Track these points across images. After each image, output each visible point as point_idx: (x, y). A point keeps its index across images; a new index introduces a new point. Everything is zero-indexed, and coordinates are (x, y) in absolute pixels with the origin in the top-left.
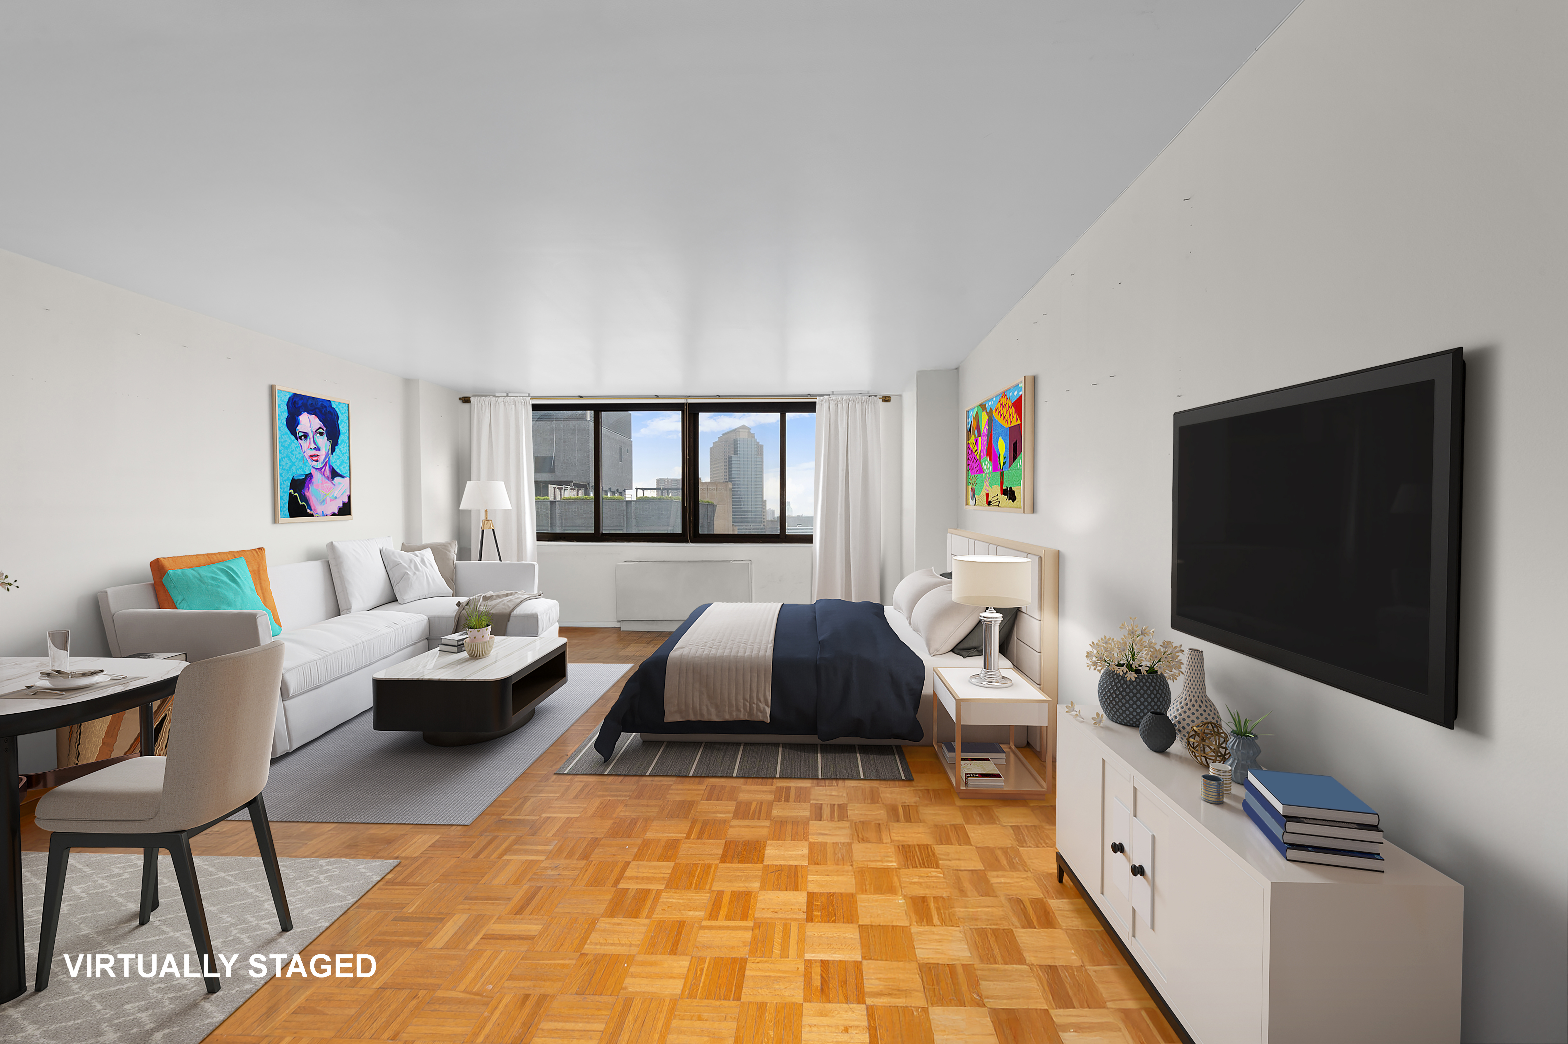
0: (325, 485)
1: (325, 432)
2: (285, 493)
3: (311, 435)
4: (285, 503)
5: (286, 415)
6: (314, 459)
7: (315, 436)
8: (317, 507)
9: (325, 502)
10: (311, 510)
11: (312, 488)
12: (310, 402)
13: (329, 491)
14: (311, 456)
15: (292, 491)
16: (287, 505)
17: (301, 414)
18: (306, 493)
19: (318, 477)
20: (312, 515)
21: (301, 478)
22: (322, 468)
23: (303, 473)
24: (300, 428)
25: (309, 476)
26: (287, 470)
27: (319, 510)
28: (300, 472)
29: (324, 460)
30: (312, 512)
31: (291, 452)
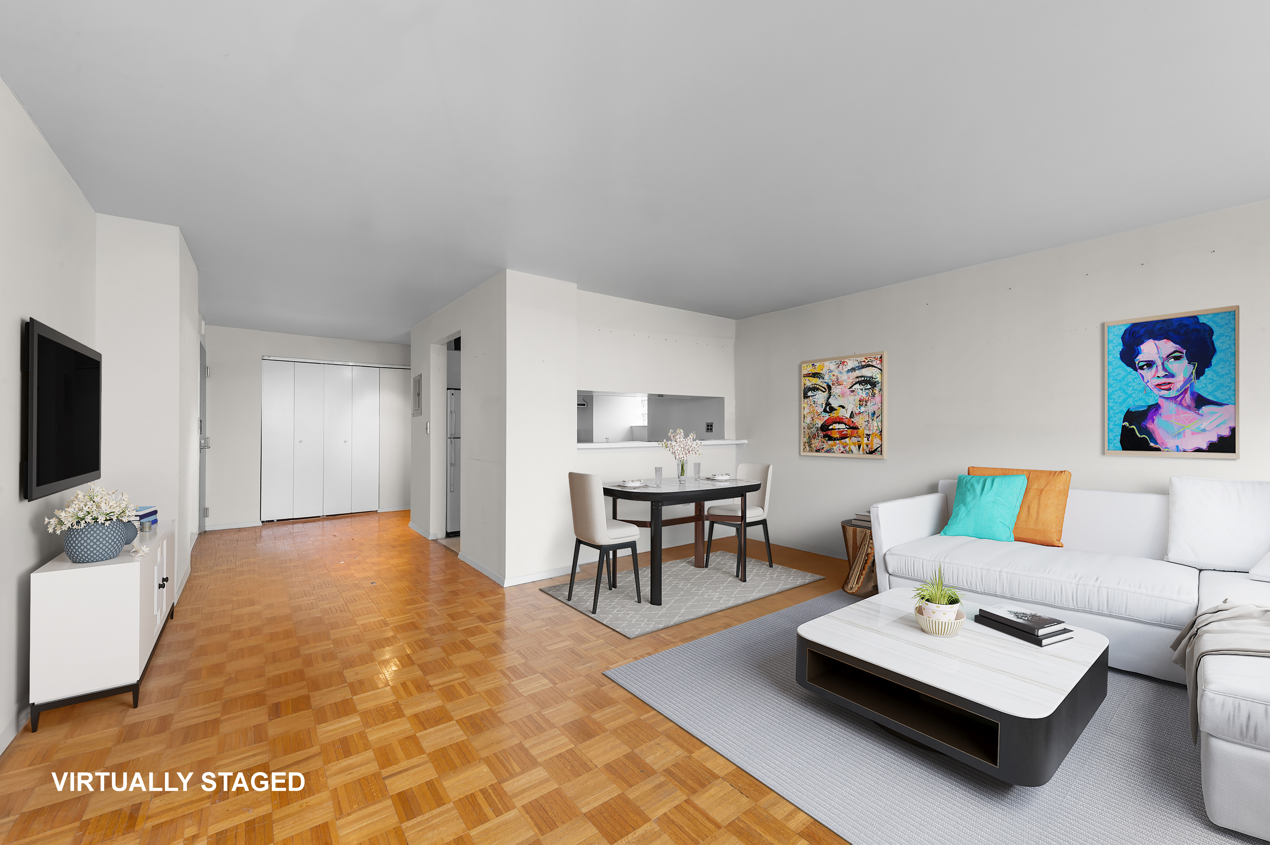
0: (1181, 416)
1: (1184, 355)
2: (1116, 425)
3: (1159, 362)
4: (1117, 436)
5: (1120, 348)
6: (1162, 387)
7: (1166, 362)
8: (1166, 441)
9: (1182, 435)
10: (1156, 443)
11: (1157, 419)
12: (1159, 326)
13: (1189, 422)
14: (1158, 385)
15: (1127, 424)
16: (1119, 437)
17: (1142, 343)
18: (1147, 425)
19: (1169, 408)
20: (1158, 450)
21: (1141, 410)
22: (1179, 396)
23: (1144, 405)
24: (1141, 358)
25: (1155, 408)
26: (1119, 403)
27: (1171, 443)
28: (1139, 403)
29: (1182, 387)
30: (1157, 446)
31: (1127, 385)
